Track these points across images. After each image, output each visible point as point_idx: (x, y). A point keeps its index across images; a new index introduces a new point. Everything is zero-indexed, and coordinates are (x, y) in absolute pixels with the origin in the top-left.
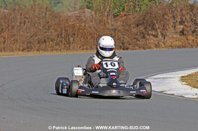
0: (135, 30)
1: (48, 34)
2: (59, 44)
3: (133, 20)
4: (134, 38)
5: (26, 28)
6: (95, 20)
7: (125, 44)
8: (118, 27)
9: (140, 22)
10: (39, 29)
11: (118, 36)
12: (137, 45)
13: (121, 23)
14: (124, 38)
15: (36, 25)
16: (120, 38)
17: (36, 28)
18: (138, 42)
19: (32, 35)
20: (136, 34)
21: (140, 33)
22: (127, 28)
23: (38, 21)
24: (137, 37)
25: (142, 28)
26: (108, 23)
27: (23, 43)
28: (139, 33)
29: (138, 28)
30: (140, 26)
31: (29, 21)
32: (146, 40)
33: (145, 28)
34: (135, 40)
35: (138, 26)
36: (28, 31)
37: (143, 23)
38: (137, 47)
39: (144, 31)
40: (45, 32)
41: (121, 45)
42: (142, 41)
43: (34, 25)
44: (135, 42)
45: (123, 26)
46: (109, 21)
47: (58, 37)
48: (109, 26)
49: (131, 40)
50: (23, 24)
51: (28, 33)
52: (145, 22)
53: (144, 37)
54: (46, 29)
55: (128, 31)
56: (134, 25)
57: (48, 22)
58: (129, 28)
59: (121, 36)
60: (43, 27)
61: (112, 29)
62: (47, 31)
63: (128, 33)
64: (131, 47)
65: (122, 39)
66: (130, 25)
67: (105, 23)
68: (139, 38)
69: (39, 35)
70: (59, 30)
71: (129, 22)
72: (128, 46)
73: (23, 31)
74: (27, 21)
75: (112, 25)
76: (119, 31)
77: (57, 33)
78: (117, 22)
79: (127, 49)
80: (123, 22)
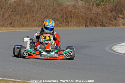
0: (110, 14)
1: (55, 16)
2: (61, 22)
3: (108, 8)
4: (109, 20)
5: (41, 12)
6: (85, 8)
7: (104, 23)
8: (99, 12)
9: (113, 9)
10: (49, 13)
11: (99, 18)
12: (111, 24)
13: (101, 10)
14: (103, 19)
15: (48, 10)
16: (100, 19)
17: (47, 12)
18: (112, 22)
19: (45, 16)
20: (111, 17)
21: (114, 16)
22: (105, 13)
23: (49, 8)
24: (111, 18)
25: (114, 13)
26: (93, 9)
27: (39, 22)
28: (112, 16)
29: (112, 13)
30: (113, 12)
31: (43, 8)
32: (117, 20)
33: (116, 13)
34: (110, 21)
35: (112, 12)
36: (42, 14)
37: (115, 10)
38: (111, 25)
39: (115, 15)
40: (53, 15)
41: (101, 24)
42: (114, 21)
43: (46, 10)
44: (110, 22)
45: (102, 11)
46: (94, 8)
47: (61, 18)
48: (94, 12)
49: (107, 20)
50: (39, 10)
51: (42, 15)
52: (116, 9)
53: (116, 19)
54: (53, 13)
55: (105, 15)
56: (109, 11)
57: (55, 9)
58: (106, 13)
59: (101, 18)
60: (52, 12)
61: (95, 14)
62: (54, 14)
63: (106, 16)
64: (107, 25)
65: (101, 20)
66: (107, 11)
67: (91, 10)
68: (113, 19)
69: (49, 17)
70: (62, 13)
71: (106, 9)
72: (105, 24)
73: (39, 14)
74: (42, 8)
75: (96, 11)
76: (100, 15)
77: (60, 16)
78: (98, 9)
79: (105, 26)
80: (103, 9)
